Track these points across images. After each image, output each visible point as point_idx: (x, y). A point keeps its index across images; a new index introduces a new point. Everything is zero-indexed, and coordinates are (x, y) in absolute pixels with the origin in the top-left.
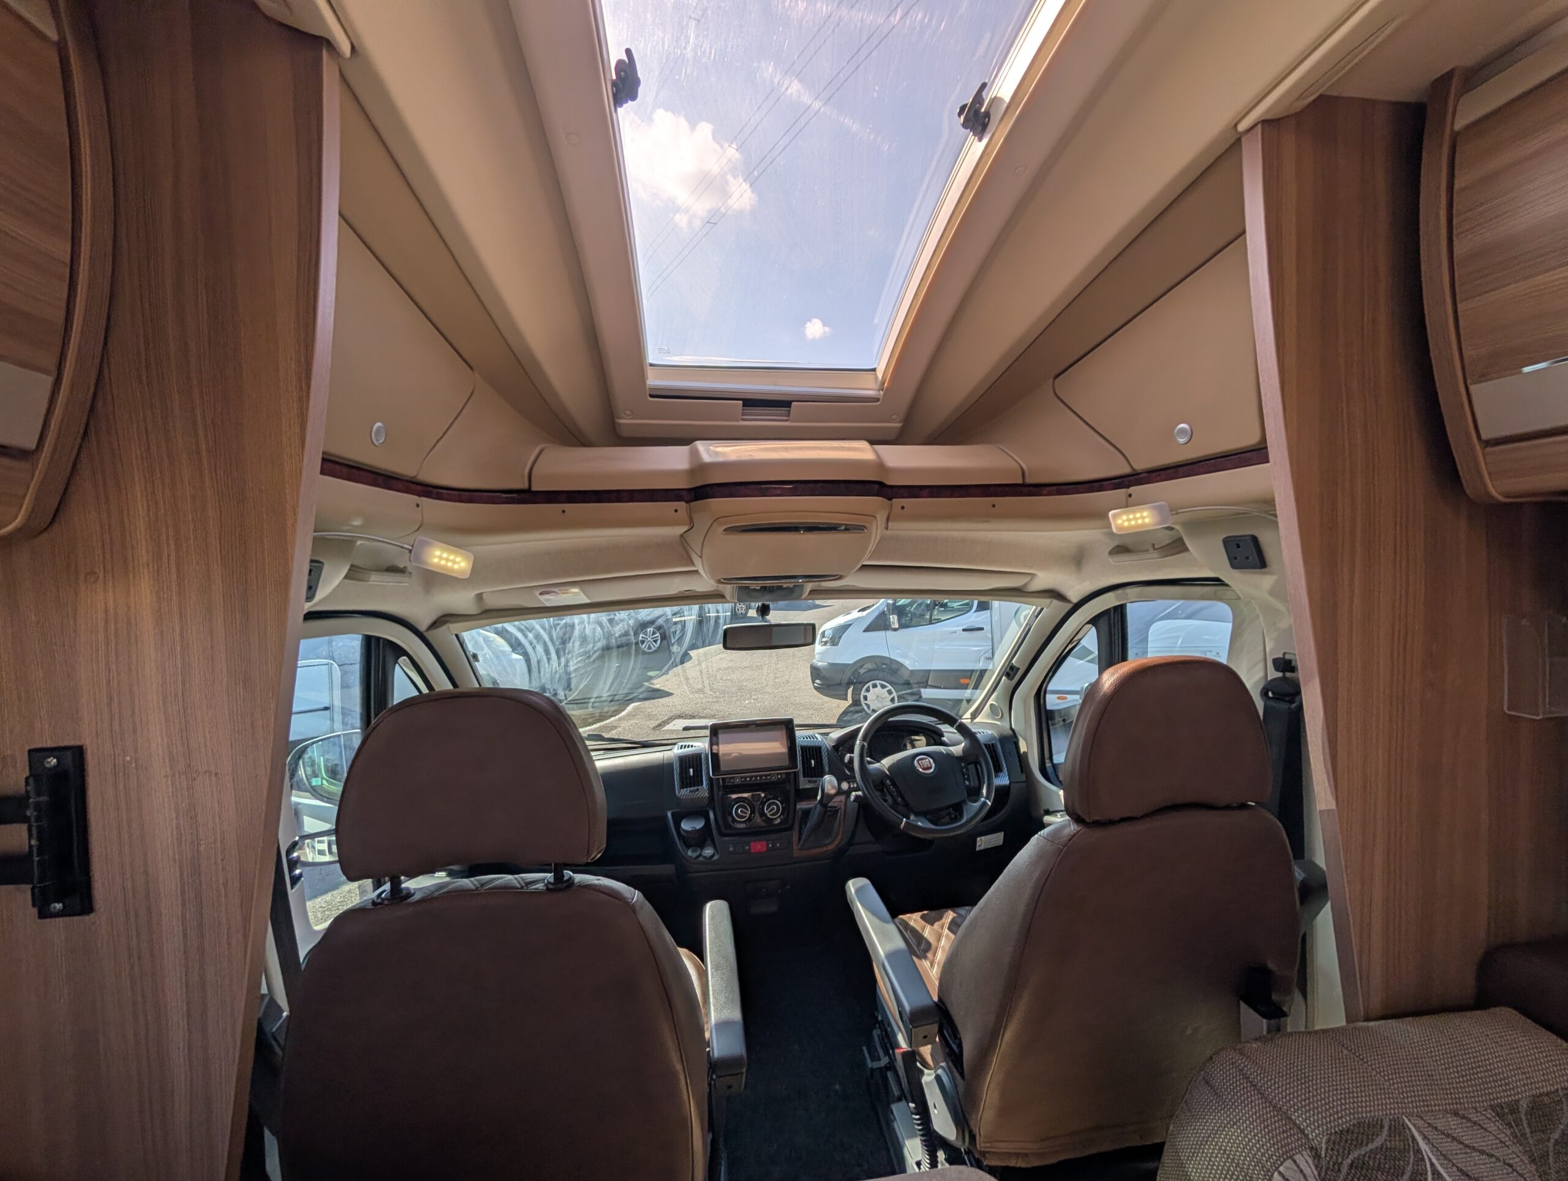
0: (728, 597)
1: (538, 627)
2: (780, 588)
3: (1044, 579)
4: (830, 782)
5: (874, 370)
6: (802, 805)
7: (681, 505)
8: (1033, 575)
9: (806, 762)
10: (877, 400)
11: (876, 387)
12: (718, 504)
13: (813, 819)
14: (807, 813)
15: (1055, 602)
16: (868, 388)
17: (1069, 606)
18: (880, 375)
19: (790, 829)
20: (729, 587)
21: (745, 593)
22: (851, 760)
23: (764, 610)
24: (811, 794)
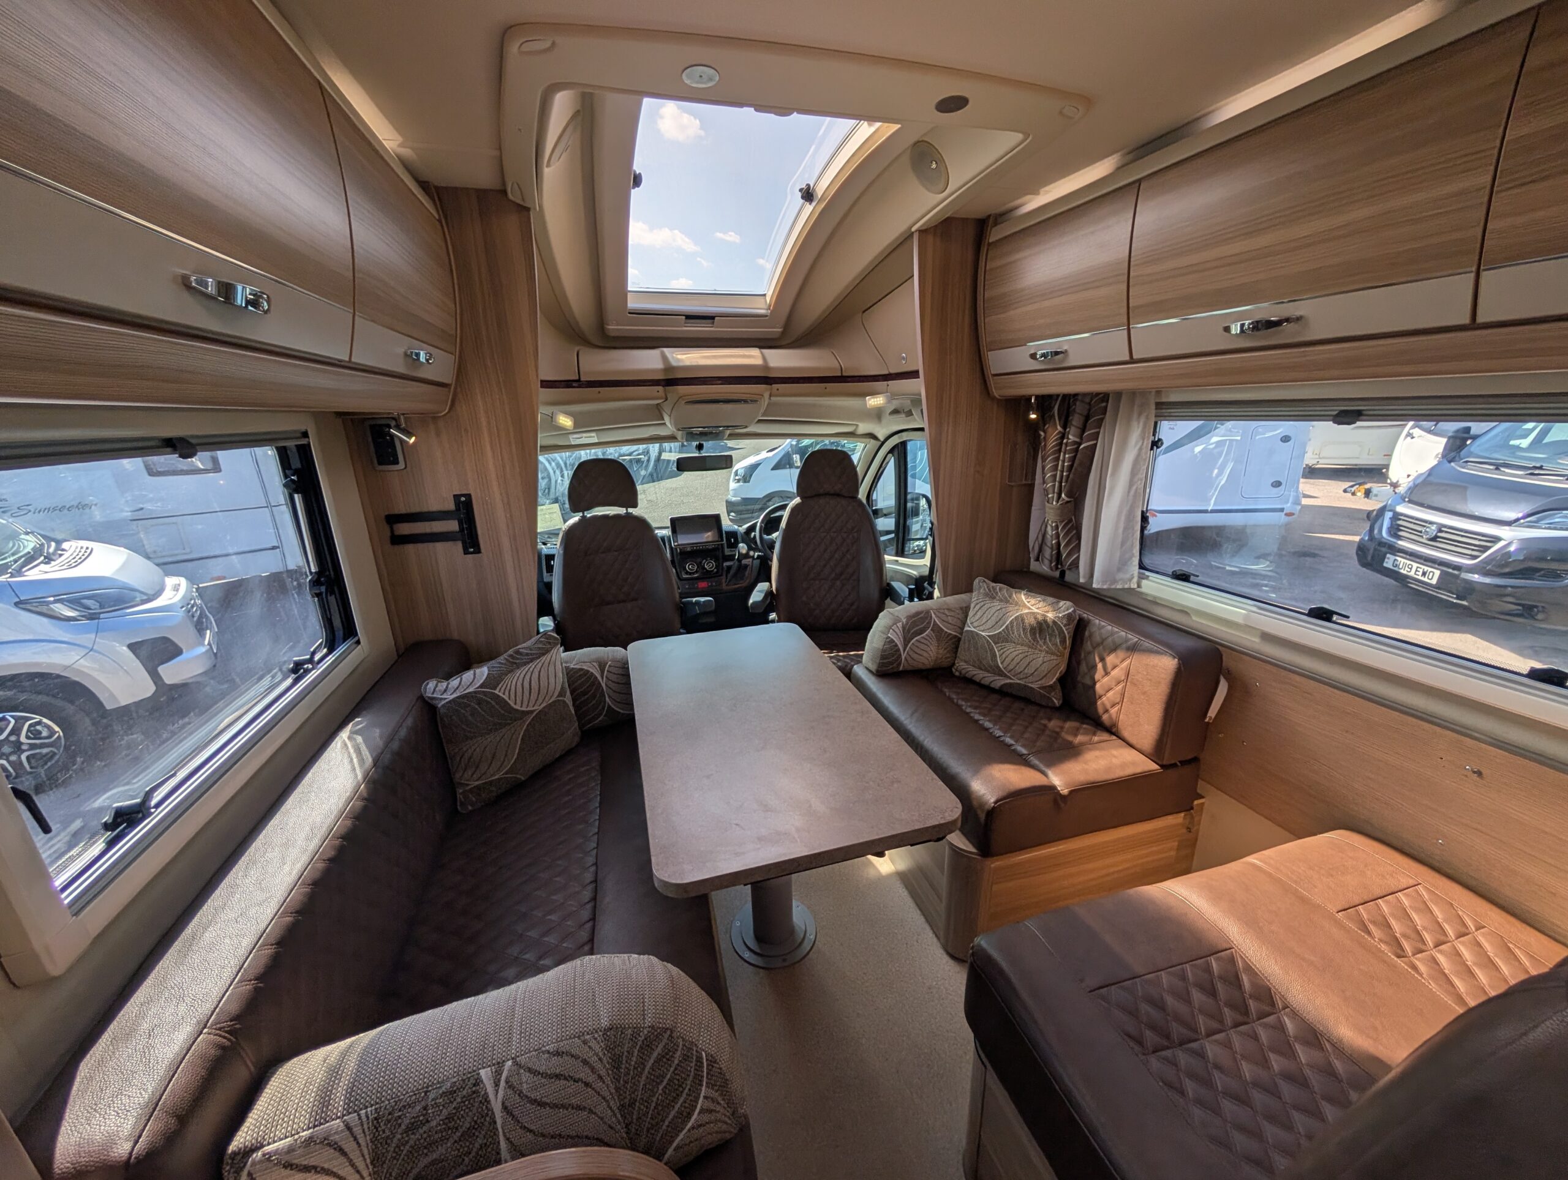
0: (679, 438)
1: (558, 458)
2: (711, 433)
3: (863, 428)
4: (743, 547)
5: (764, 295)
6: (726, 564)
7: (660, 388)
8: (857, 425)
9: (728, 540)
10: (766, 316)
11: (766, 307)
12: (682, 389)
13: (732, 572)
14: (729, 568)
15: (872, 441)
16: (760, 308)
17: (879, 443)
18: (768, 299)
19: (722, 575)
20: (680, 432)
21: (691, 436)
22: (755, 536)
23: (700, 447)
24: (731, 558)
